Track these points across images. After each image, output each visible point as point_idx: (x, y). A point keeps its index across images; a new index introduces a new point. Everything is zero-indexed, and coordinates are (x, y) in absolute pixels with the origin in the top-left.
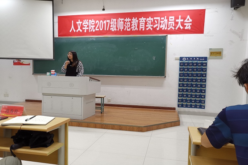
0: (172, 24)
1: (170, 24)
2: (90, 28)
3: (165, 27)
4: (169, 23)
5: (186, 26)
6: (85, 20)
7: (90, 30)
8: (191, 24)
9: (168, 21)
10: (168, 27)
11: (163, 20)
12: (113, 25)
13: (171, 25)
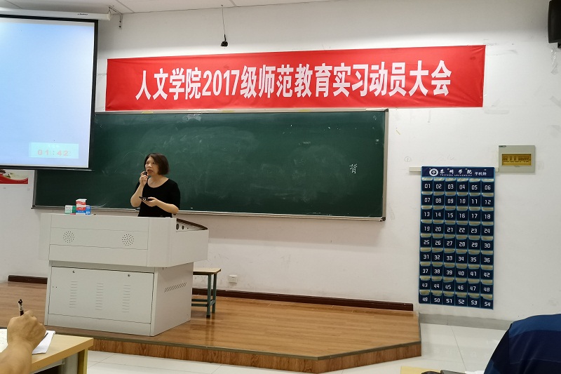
0: (401, 81)
1: (395, 81)
2: (188, 90)
3: (382, 89)
4: (393, 78)
5: (435, 87)
6: (178, 70)
7: (189, 94)
8: (448, 82)
9: (390, 74)
10: (389, 90)
11: (376, 72)
12: (247, 81)
13: (398, 83)
